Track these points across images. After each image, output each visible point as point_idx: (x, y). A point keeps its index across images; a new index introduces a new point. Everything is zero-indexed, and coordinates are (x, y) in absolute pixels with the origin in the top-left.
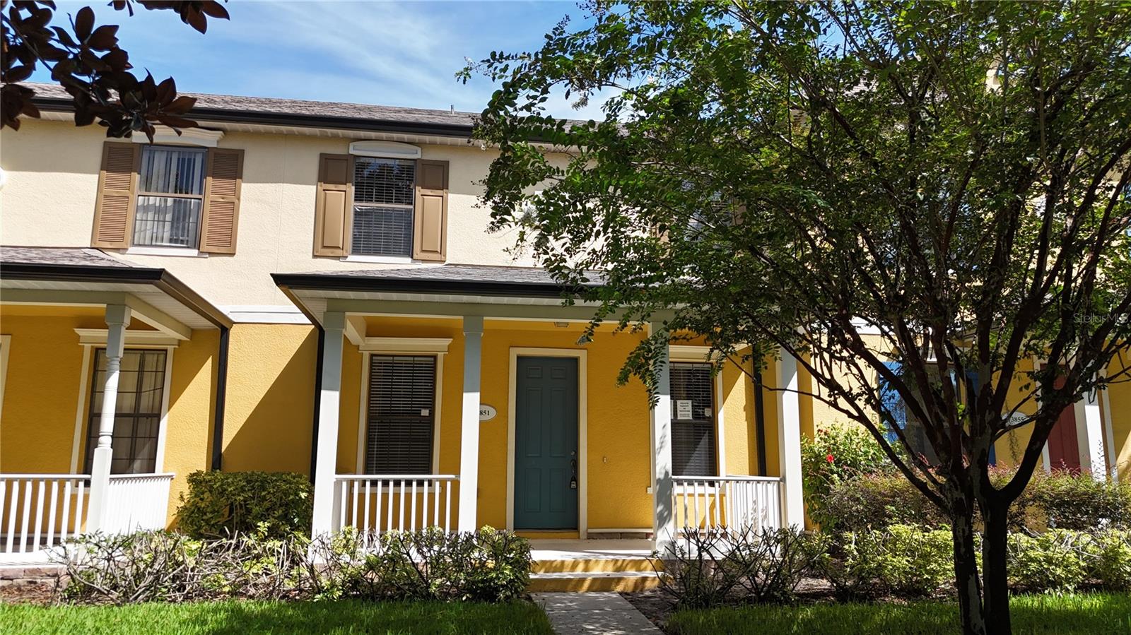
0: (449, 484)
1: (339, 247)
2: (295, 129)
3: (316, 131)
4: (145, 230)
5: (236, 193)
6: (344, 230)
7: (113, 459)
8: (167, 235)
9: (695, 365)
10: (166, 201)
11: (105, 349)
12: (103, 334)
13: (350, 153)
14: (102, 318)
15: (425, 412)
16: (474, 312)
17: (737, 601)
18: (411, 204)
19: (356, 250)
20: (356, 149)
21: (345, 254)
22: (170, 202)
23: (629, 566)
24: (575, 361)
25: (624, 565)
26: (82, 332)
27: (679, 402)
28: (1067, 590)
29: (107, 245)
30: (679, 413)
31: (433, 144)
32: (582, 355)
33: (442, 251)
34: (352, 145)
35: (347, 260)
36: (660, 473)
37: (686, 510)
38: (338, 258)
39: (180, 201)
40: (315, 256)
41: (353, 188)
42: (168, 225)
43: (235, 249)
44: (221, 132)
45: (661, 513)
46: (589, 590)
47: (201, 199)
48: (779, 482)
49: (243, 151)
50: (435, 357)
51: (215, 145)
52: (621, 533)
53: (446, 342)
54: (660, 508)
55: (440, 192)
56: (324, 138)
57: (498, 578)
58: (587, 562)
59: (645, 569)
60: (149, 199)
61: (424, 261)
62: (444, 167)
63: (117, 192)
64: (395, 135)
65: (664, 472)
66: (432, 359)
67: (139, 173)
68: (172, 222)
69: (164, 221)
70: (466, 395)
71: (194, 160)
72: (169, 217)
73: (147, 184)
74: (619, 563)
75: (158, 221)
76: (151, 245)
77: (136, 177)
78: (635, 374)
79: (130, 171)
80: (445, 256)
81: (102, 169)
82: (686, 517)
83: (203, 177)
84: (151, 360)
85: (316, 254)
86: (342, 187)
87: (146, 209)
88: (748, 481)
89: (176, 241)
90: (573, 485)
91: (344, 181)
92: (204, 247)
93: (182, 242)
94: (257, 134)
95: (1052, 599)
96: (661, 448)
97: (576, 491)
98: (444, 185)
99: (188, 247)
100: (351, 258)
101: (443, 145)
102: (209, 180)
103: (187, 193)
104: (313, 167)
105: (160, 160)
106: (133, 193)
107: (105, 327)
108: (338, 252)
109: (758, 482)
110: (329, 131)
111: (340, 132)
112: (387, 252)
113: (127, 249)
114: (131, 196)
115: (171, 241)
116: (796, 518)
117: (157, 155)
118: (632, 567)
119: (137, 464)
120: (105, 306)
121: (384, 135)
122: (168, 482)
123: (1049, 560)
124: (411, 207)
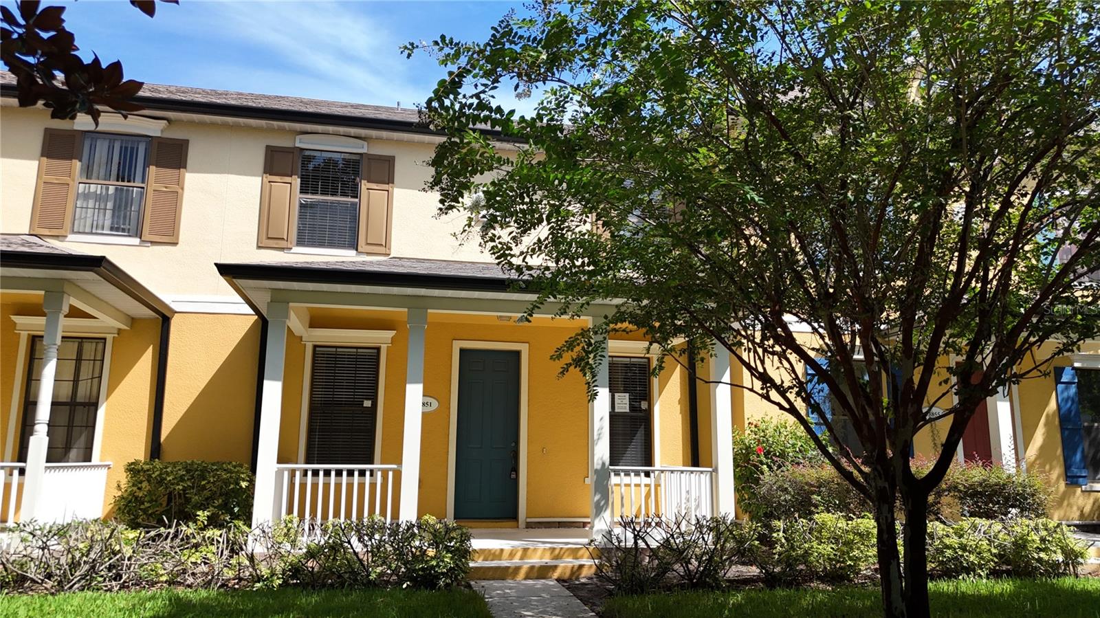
0: (391, 474)
1: (283, 239)
2: (241, 121)
3: (263, 123)
4: (86, 217)
5: (180, 183)
6: (289, 221)
7: (49, 448)
8: (108, 223)
9: (632, 360)
10: (107, 189)
11: (42, 337)
12: (41, 321)
13: (297, 145)
14: (41, 305)
15: (367, 404)
16: (418, 305)
17: (669, 588)
18: (357, 197)
19: (301, 242)
20: (301, 142)
21: (289, 246)
22: (111, 190)
23: (566, 554)
24: (517, 354)
25: (562, 553)
26: (18, 319)
27: (616, 395)
28: (980, 576)
29: (46, 232)
30: (616, 406)
31: (379, 139)
32: (524, 349)
33: (387, 245)
34: (298, 137)
35: (292, 251)
36: (598, 464)
37: (622, 498)
38: (282, 249)
39: (122, 190)
40: (259, 247)
41: (299, 180)
42: (109, 213)
43: (178, 239)
44: (165, 122)
45: (598, 502)
46: (527, 578)
47: (143, 188)
48: (711, 473)
49: (186, 142)
50: (378, 349)
51: (159, 135)
52: (559, 522)
53: (389, 334)
54: (597, 497)
55: (385, 187)
56: (271, 130)
57: (438, 566)
58: (525, 550)
59: (582, 557)
60: (89, 187)
61: (369, 254)
62: (389, 162)
63: (57, 179)
64: (342, 130)
65: (600, 462)
66: (376, 351)
67: (80, 161)
68: (113, 210)
69: (105, 209)
70: (408, 386)
71: (138, 148)
72: (110, 205)
73: (88, 172)
74: (557, 552)
75: (99, 209)
76: (91, 233)
77: (77, 164)
78: (576, 367)
79: (70, 158)
80: (390, 249)
81: (42, 155)
82: (622, 505)
83: (146, 165)
84: (89, 348)
85: (260, 245)
86: (288, 179)
87: (86, 196)
88: (682, 472)
89: (117, 229)
90: (513, 476)
91: (290, 173)
92: (146, 236)
93: (123, 230)
94: (202, 124)
95: (967, 585)
96: (598, 439)
97: (516, 482)
98: (390, 180)
99: (130, 236)
100: (296, 249)
101: (389, 140)
102: (153, 169)
103: (129, 181)
104: (259, 159)
105: (102, 148)
106: (73, 180)
107: (44, 315)
108: (283, 244)
109: (692, 472)
110: (276, 123)
111: (287, 125)
112: (332, 245)
113: (66, 236)
114: (71, 183)
115: (112, 229)
116: (728, 507)
117: (99, 143)
118: (568, 556)
119: (73, 453)
120: (43, 293)
121: (330, 129)
122: (105, 471)
123: (963, 548)
124: (357, 200)
